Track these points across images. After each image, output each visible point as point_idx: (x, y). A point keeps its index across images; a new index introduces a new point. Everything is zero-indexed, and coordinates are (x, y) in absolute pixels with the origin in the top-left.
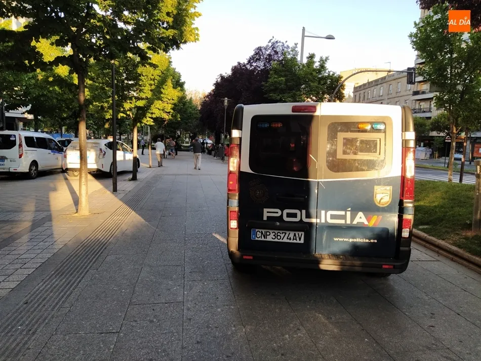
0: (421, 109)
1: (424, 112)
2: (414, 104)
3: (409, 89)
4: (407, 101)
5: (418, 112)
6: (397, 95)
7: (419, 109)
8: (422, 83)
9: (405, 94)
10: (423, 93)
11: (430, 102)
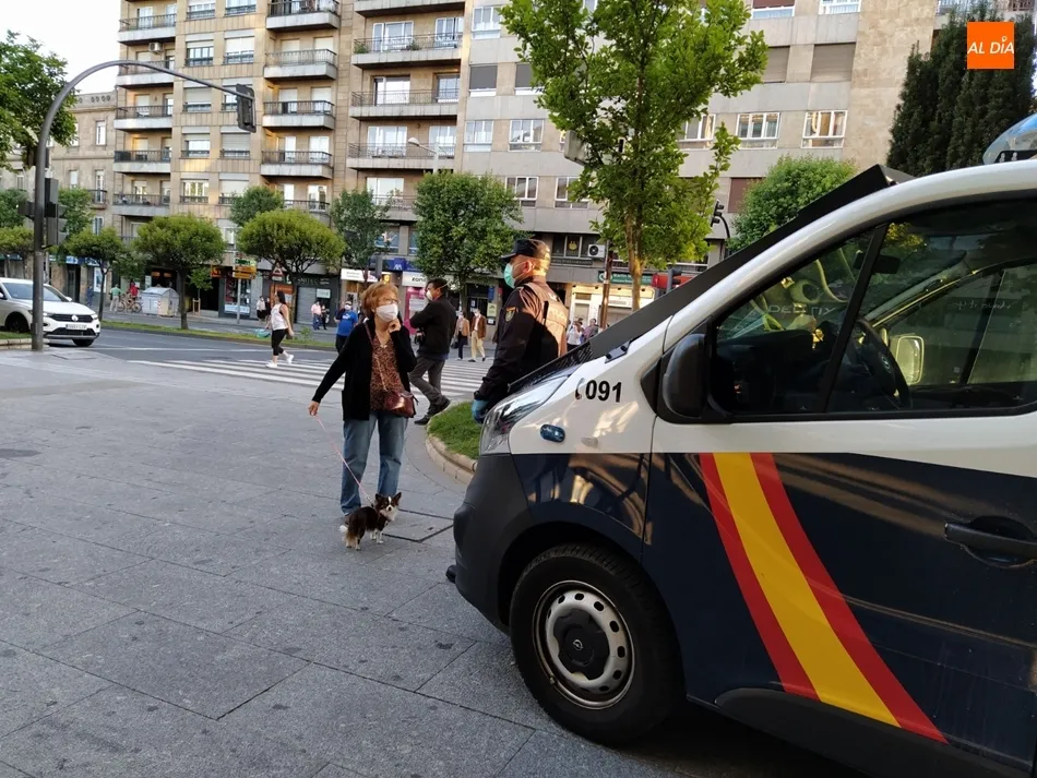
0: (137, 197)
1: (148, 204)
2: (119, 182)
3: (103, 142)
4: (99, 173)
5: (133, 204)
6: (71, 155)
7: (132, 195)
8: (137, 136)
9: (91, 153)
10: (141, 158)
11: (161, 182)
